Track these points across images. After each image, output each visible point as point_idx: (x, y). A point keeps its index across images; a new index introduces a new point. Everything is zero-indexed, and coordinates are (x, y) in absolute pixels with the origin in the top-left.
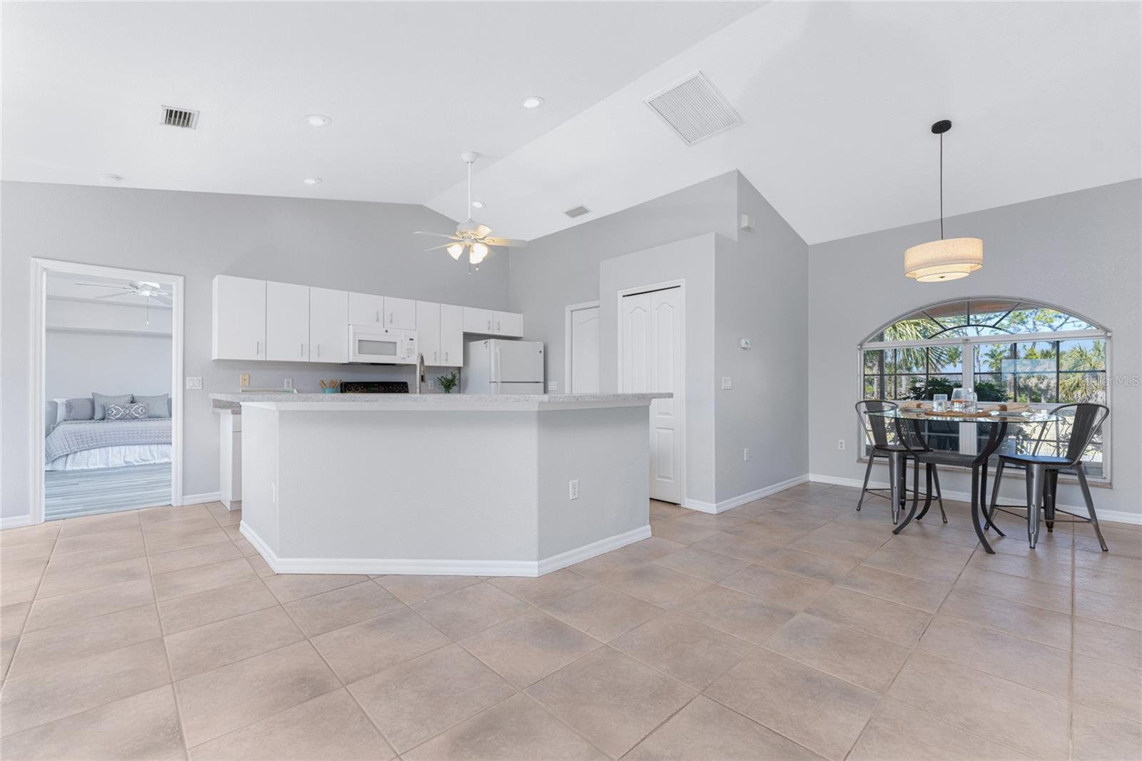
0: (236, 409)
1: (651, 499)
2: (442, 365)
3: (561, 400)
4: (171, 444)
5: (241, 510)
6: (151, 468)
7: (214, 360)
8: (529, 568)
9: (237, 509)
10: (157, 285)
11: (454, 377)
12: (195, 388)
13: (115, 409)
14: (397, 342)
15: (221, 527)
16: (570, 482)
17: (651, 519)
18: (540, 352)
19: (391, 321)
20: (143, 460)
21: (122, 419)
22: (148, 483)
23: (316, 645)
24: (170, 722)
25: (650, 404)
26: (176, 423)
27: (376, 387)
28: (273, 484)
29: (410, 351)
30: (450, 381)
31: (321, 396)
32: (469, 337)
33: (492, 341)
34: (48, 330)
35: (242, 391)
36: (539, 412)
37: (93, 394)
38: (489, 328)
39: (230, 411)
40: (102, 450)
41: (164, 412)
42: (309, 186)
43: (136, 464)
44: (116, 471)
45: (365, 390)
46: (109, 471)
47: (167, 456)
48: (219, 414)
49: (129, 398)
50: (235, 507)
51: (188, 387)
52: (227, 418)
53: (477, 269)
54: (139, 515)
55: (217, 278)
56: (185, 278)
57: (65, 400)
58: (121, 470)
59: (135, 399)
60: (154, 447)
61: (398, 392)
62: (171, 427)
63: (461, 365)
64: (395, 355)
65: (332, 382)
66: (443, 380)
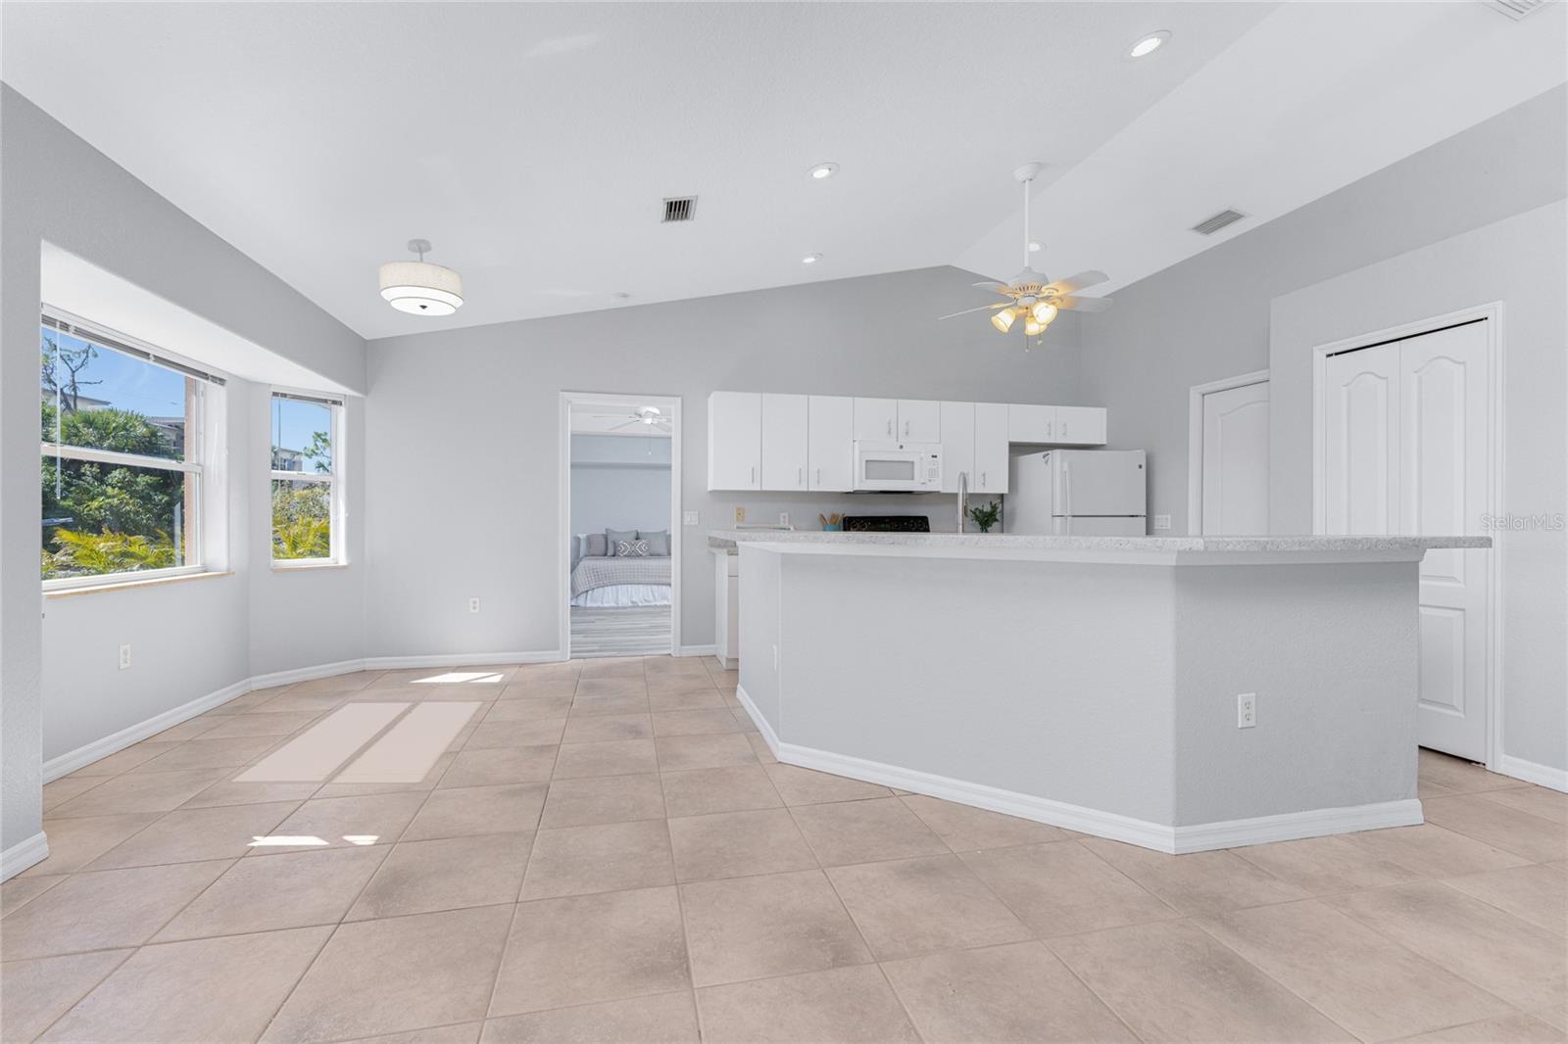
0: (732, 548)
1: (1420, 747)
2: (976, 492)
3: (1230, 548)
4: (670, 585)
5: (737, 670)
6: (652, 610)
7: (710, 492)
8: (1160, 837)
9: (733, 671)
10: (656, 411)
11: (994, 508)
12: (692, 524)
13: (625, 546)
14: (915, 461)
15: (717, 688)
16: (1239, 697)
17: (1422, 786)
18: (1140, 467)
19: (907, 433)
20: (646, 601)
21: (629, 556)
22: (651, 627)
23: (835, 881)
24: (676, 940)
25: (1422, 559)
26: (675, 562)
27: (885, 523)
28: (775, 647)
29: (933, 473)
30: (988, 516)
31: (822, 534)
32: (1017, 449)
33: (1058, 452)
34: (573, 466)
35: (738, 528)
36: (1177, 567)
37: (606, 530)
38: (1049, 434)
39: (725, 550)
40: (614, 587)
41: (664, 551)
42: (809, 265)
43: (640, 604)
44: (624, 611)
45: (873, 527)
46: (620, 611)
47: (665, 598)
48: (714, 554)
49: (634, 535)
50: (731, 666)
51: (685, 523)
52: (723, 561)
53: (1040, 342)
54: (644, 661)
55: (712, 395)
56: (682, 401)
57: (585, 535)
58: (628, 610)
59: (640, 536)
60: (655, 587)
61: (915, 531)
62: (670, 567)
63: (1005, 490)
64: (913, 479)
65: (834, 517)
66: (978, 513)
